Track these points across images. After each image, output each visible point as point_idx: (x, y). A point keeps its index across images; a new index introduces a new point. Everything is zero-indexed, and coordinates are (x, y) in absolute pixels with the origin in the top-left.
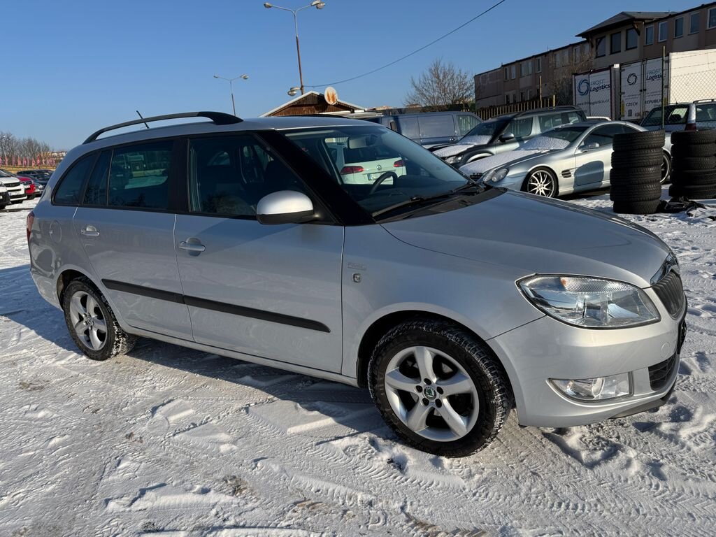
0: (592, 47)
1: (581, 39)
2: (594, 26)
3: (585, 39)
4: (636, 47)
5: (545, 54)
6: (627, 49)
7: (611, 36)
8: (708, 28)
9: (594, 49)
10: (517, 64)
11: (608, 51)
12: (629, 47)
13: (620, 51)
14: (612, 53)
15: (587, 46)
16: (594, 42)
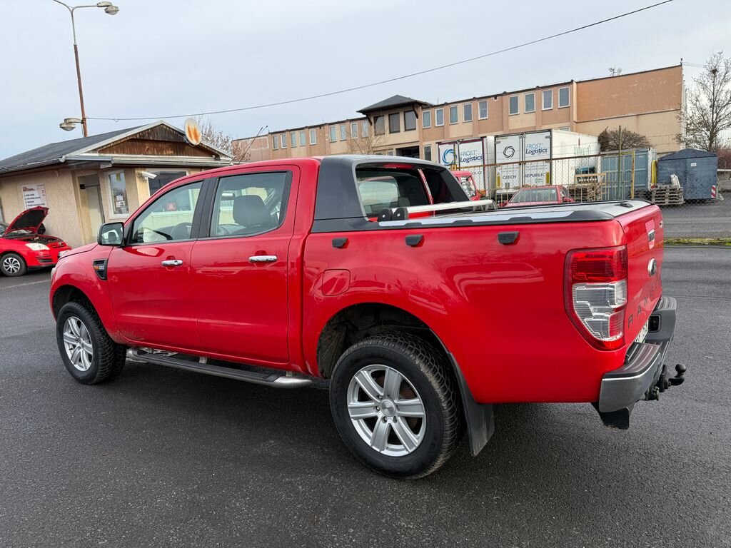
0: (371, 124)
1: (362, 116)
2: (372, 104)
3: (365, 116)
4: (415, 129)
5: (320, 126)
6: (406, 130)
7: (389, 115)
8: (480, 119)
9: (373, 127)
10: (287, 133)
11: (388, 131)
12: (407, 128)
13: (399, 131)
14: (390, 132)
15: (366, 123)
16: (372, 120)
